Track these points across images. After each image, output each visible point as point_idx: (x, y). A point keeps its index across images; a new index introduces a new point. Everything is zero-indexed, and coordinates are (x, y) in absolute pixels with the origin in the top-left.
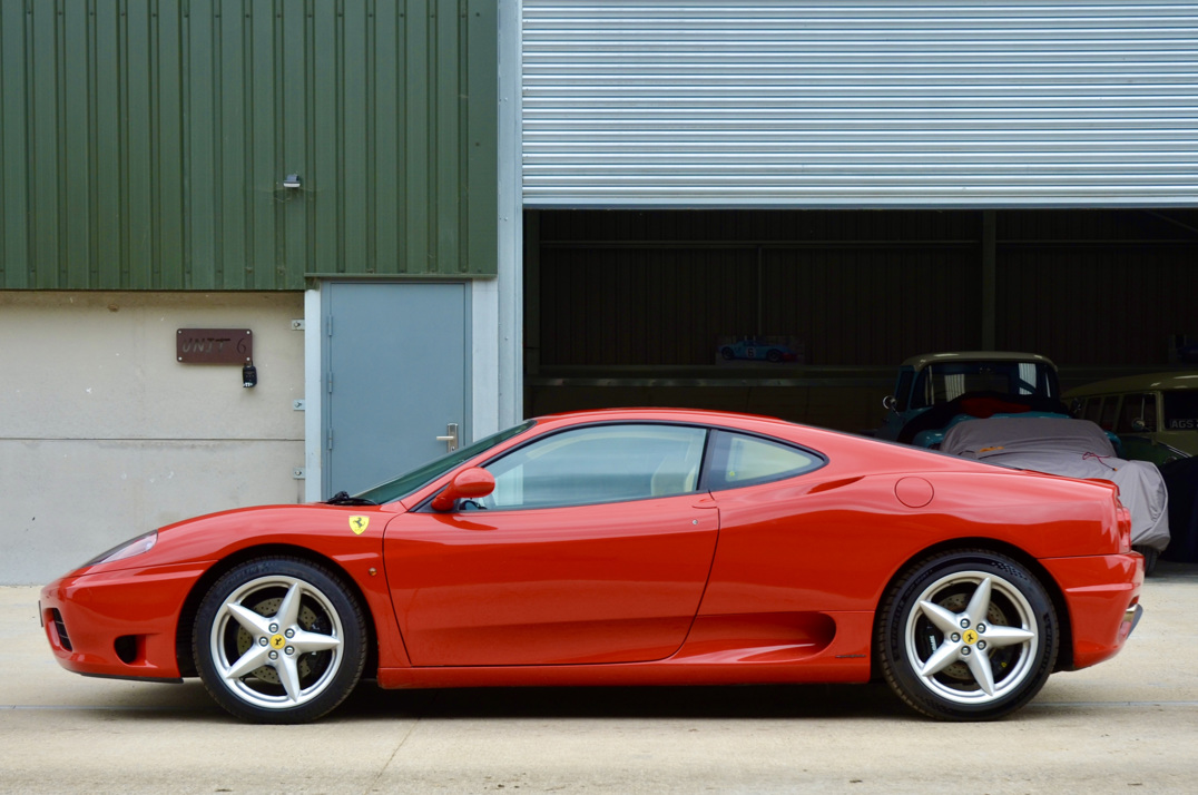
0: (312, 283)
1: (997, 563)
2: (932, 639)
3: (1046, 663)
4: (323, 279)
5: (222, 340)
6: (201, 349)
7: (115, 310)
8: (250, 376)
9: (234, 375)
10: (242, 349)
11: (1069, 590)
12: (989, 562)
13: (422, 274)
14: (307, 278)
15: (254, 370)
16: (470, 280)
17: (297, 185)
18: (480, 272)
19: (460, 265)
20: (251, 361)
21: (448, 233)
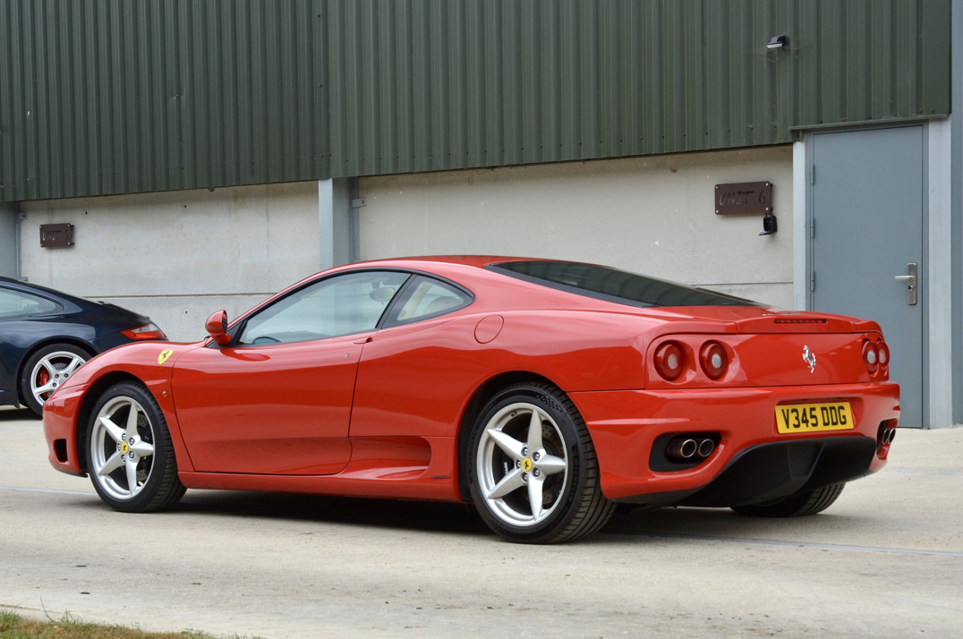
0: (797, 135)
1: (540, 395)
2: (506, 465)
3: (574, 492)
4: (805, 131)
5: (748, 193)
6: (733, 201)
7: (675, 171)
8: (771, 226)
9: (757, 224)
10: (762, 201)
11: (589, 423)
12: (534, 394)
13: (884, 119)
14: (793, 131)
15: (774, 219)
16: (926, 121)
17: (780, 45)
18: (933, 112)
19: (918, 107)
20: (771, 209)
21: (907, 77)
